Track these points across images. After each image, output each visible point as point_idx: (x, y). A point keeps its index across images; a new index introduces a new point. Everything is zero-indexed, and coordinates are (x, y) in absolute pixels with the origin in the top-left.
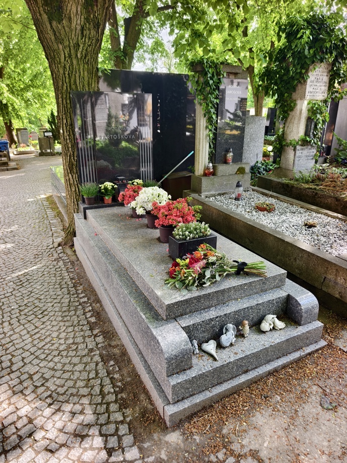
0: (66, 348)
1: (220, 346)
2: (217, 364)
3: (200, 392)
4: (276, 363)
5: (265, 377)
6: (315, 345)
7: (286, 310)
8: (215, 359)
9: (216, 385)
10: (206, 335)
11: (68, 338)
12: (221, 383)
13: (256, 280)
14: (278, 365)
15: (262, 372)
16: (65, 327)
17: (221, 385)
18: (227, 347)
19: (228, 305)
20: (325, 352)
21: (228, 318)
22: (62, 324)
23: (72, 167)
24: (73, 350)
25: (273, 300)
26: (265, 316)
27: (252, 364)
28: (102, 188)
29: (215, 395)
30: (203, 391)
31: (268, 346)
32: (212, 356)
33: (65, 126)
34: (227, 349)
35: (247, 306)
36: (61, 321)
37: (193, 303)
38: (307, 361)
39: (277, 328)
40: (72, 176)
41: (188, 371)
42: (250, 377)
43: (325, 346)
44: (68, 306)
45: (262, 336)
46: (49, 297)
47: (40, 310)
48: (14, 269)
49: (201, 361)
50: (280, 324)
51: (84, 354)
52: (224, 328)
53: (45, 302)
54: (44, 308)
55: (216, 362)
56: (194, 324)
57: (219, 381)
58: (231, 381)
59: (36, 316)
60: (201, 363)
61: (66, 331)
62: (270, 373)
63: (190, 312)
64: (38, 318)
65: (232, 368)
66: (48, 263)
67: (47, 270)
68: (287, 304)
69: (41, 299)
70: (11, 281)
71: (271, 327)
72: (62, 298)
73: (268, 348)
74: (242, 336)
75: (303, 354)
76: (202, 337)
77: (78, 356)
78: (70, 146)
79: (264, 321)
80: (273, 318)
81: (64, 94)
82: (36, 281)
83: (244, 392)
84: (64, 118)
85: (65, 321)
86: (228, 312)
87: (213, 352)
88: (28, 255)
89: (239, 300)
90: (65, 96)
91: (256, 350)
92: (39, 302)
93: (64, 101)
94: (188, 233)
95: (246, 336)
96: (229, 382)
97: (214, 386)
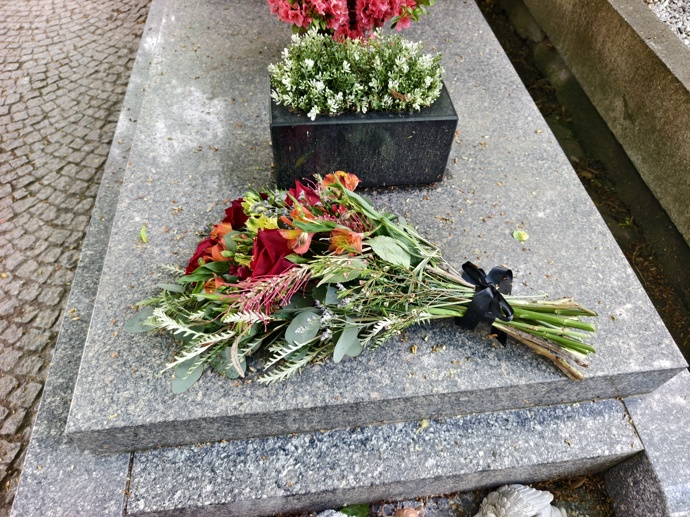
0: (12, 311)
11: (33, 281)
16: (47, 244)
22: (46, 231)
24: (19, 325)
36: (50, 223)
46: (69, 138)
47: (30, 174)
54: (39, 173)
59: (14, 189)
61: (40, 259)
64: (13, 198)
69: (49, 143)
72: (92, 152)
89: (424, 424)
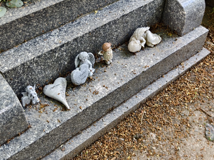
1: (71, 86)
3: (48, 154)
4: (149, 90)
5: (136, 110)
6: (196, 56)
7: (162, 17)
9: (71, 138)
12: (79, 133)
14: (152, 91)
15: (132, 107)
17: (78, 136)
18: (82, 85)
19: (79, 23)
20: (208, 64)
21: (81, 44)
26: (134, 30)
27: (118, 99)
29: (71, 152)
30: (53, 151)
32: (60, 103)
34: (83, 88)
39: (150, 45)
42: (117, 117)
43: (208, 55)
45: (131, 60)
49: (44, 115)
52: (76, 60)
55: (66, 113)
57: (75, 132)
58: (92, 127)
60: (43, 118)
62: (142, 104)
65: (91, 113)
71: (143, 45)
74: (104, 63)
75: (182, 71)
87: (62, 98)
89: (96, 12)
96: (88, 130)
97: (67, 141)
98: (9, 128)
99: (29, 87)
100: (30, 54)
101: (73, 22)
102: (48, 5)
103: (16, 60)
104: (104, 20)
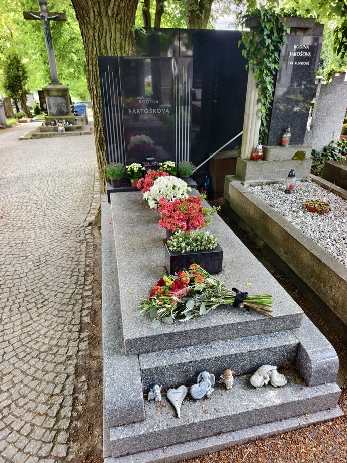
0: (47, 349)
1: (189, 397)
2: (177, 423)
3: (152, 450)
4: (262, 430)
5: (243, 444)
6: (325, 412)
7: (295, 360)
8: (176, 416)
9: (175, 444)
10: (176, 380)
11: (54, 338)
12: (182, 443)
13: (256, 319)
14: (265, 432)
15: (238, 439)
16: (57, 324)
17: (181, 445)
18: (198, 399)
19: (211, 347)
20: (337, 426)
21: (207, 364)
22: (55, 319)
23: (102, 143)
24: (52, 354)
25: (275, 348)
27: (226, 426)
28: (129, 170)
29: (170, 457)
30: (157, 449)
31: (251, 409)
32: (174, 409)
33: (95, 97)
34: (198, 403)
35: (236, 352)
36: (56, 316)
37: (164, 340)
38: (307, 433)
39: (273, 385)
40: (102, 153)
41: (137, 425)
42: (221, 443)
43: (341, 417)
44: (69, 299)
45: (250, 392)
46: (57, 284)
47: (42, 298)
48: (40, 246)
49: (159, 414)
50: (279, 379)
51: (60, 362)
52: (199, 376)
53: (50, 290)
54: (46, 297)
55: (176, 420)
56: (157, 368)
57: (179, 441)
58: (195, 442)
59: (36, 304)
60: (158, 416)
61: (55, 329)
62: (250, 441)
63: (160, 350)
64: (37, 308)
65: (197, 429)
66: (73, 244)
67: (68, 252)
68: (297, 353)
69: (48, 286)
70: (31, 260)
71: (266, 382)
72: (68, 287)
73: (252, 412)
74: (224, 386)
75: (304, 423)
76: (170, 382)
77: (54, 363)
78: (100, 120)
79: (257, 373)
80: (271, 371)
81: (93, 60)
82: (53, 263)
83: (210, 458)
84: (94, 88)
85: (60, 316)
86: (207, 357)
87: (178, 405)
88: (58, 232)
89: (229, 340)
90: (94, 63)
91: (234, 412)
92: (46, 289)
93: (94, 68)
94: (184, 244)
95: (228, 388)
96: (192, 444)
97: (171, 445)
98: (130, 414)
99: (157, 386)
100: (165, 361)
101: (207, 344)
102: (189, 328)
103: (154, 363)
104: (233, 350)
